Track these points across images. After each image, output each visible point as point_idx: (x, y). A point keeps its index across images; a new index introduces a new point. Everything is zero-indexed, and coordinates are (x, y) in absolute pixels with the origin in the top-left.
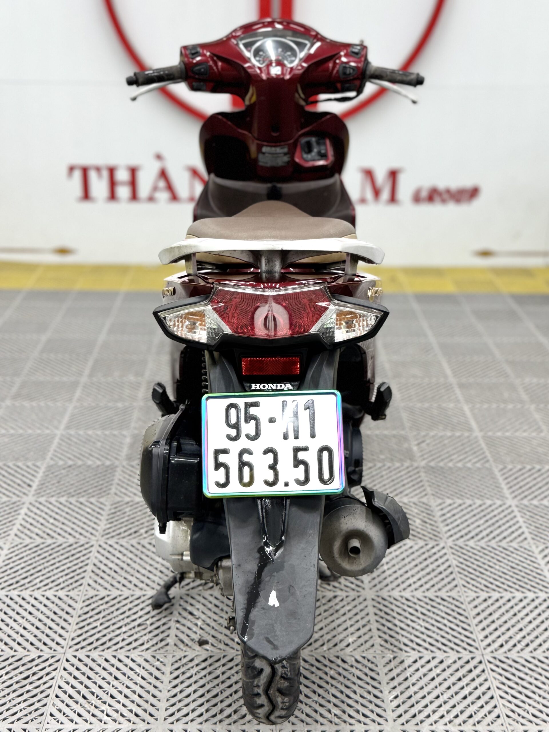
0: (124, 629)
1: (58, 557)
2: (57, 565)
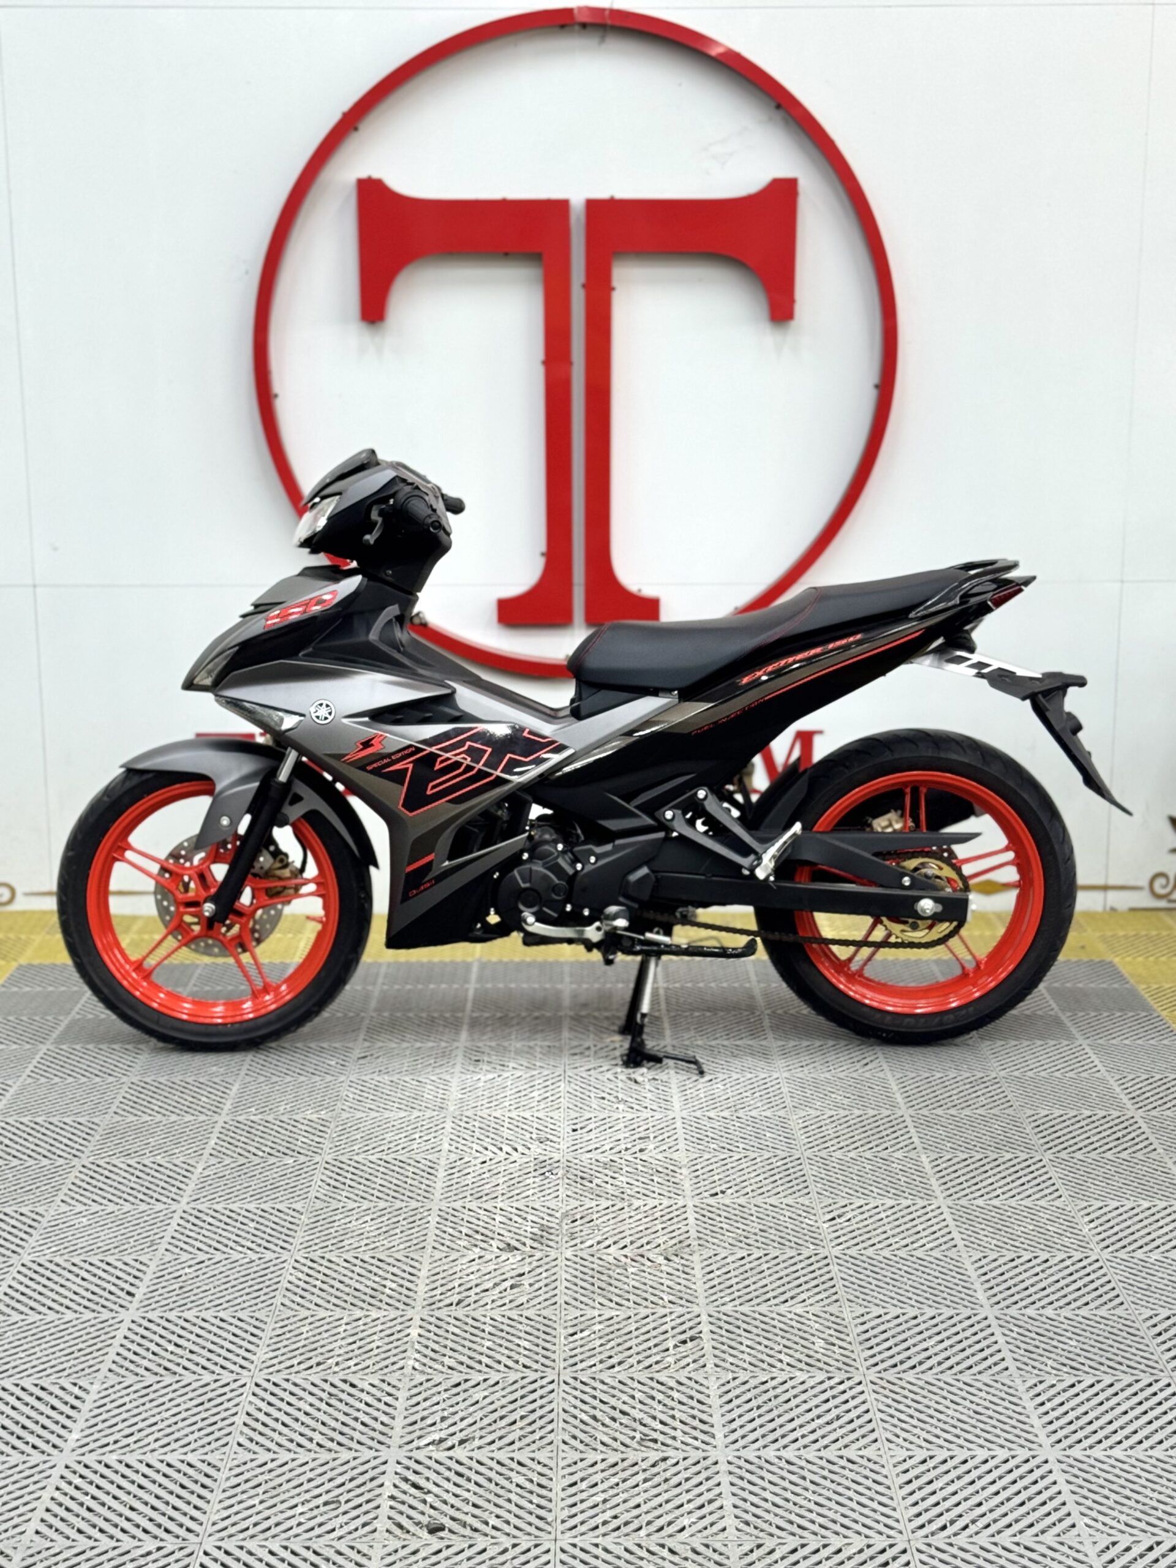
0: (300, 1509)
1: (185, 1403)
2: (184, 1415)
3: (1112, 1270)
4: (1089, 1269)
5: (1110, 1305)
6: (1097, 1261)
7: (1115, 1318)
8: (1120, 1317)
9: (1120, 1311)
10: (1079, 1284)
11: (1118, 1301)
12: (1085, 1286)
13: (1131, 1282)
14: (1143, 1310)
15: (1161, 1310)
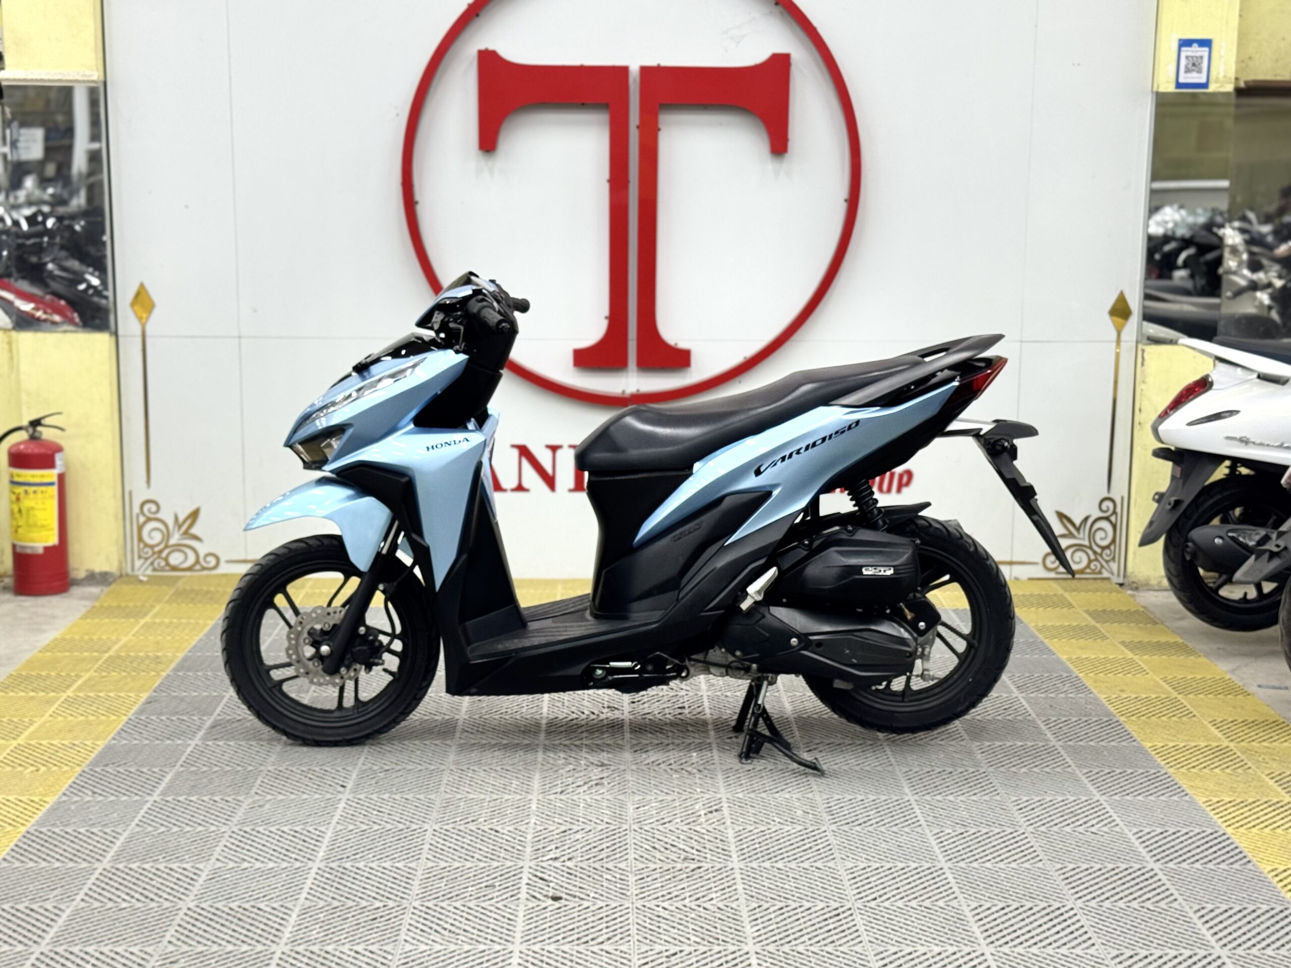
3: (1085, 917)
4: (1066, 916)
5: (1084, 945)
6: (1072, 909)
7: (1089, 957)
8: (1092, 956)
9: (1092, 951)
10: (1058, 928)
11: (1090, 942)
12: (1063, 930)
13: (1100, 926)
14: (1111, 950)
15: (1125, 950)
